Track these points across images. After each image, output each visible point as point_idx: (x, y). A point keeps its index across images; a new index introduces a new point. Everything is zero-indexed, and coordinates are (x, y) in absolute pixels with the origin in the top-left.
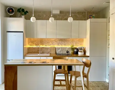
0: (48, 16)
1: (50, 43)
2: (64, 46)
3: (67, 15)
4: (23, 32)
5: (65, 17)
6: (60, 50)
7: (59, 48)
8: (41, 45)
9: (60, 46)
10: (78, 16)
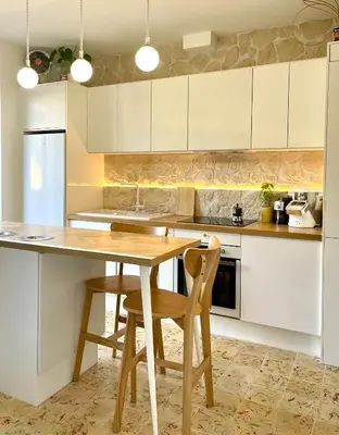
0: (173, 62)
1: (179, 172)
2: (231, 187)
3: (252, 45)
4: (64, 131)
5: (241, 58)
6: (216, 200)
7: (212, 195)
8: (146, 181)
9: (216, 186)
10: (305, 41)
